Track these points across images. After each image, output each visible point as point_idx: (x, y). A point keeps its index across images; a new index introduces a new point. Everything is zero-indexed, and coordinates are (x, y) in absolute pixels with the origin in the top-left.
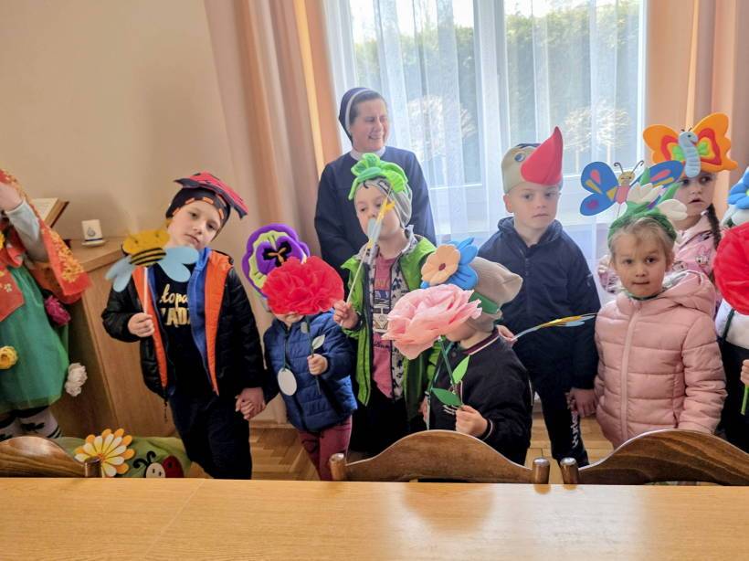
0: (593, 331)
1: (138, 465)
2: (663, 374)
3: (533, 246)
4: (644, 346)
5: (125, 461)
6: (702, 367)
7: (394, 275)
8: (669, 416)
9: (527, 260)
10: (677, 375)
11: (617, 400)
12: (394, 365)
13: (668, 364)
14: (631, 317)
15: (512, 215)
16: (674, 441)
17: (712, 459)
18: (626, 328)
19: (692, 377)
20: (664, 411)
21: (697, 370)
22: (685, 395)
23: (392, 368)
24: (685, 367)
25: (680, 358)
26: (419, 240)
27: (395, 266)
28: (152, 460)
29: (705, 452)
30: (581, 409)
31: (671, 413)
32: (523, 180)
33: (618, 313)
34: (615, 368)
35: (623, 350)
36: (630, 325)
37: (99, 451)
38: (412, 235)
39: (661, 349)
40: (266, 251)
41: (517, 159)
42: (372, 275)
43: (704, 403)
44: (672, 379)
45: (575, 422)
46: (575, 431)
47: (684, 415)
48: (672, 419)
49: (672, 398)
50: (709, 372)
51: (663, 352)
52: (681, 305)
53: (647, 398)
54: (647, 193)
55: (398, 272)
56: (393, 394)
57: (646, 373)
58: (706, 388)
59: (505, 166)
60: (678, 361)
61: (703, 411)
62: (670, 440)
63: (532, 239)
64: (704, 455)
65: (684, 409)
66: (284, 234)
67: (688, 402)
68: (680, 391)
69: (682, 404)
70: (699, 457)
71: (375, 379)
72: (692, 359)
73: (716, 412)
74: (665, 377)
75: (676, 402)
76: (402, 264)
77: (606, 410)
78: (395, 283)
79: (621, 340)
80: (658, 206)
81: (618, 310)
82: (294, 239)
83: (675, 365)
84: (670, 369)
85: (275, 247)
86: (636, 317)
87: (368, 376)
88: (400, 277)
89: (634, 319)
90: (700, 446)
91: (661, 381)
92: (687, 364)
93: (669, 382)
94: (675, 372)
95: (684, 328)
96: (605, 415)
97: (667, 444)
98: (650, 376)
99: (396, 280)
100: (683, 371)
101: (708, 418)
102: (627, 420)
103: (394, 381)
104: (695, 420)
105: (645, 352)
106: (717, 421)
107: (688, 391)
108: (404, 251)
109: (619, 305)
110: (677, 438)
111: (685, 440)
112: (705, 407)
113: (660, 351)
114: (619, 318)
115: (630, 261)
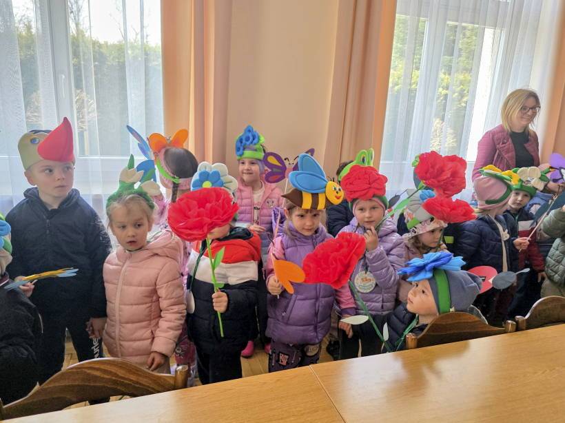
2: (142, 304)
3: (53, 210)
4: (131, 285)
6: (168, 297)
8: (148, 333)
9: (48, 221)
10: (154, 304)
11: (113, 326)
14: (124, 263)
15: (36, 186)
18: (120, 272)
19: (164, 304)
20: (144, 330)
21: (165, 299)
22: (160, 317)
25: (155, 291)
31: (150, 331)
32: (41, 158)
33: (116, 261)
34: (113, 303)
35: (117, 288)
36: (123, 269)
39: (141, 286)
43: (171, 321)
44: (151, 306)
47: (158, 333)
48: (150, 335)
49: (150, 320)
50: (172, 300)
51: (143, 288)
52: (157, 254)
53: (132, 323)
57: (131, 305)
58: (171, 311)
59: (23, 147)
61: (169, 328)
63: (53, 205)
65: (158, 327)
67: (162, 322)
68: (156, 315)
69: (158, 323)
73: (178, 326)
74: (145, 306)
75: (154, 322)
79: (115, 281)
81: (117, 258)
83: (152, 297)
84: (148, 300)
86: (128, 263)
89: (125, 265)
91: (142, 309)
92: (160, 296)
93: (148, 310)
94: (152, 302)
95: (157, 271)
98: (134, 307)
100: (158, 301)
101: (172, 332)
102: (120, 339)
104: (164, 335)
105: (132, 289)
107: (162, 314)
109: (118, 255)
110: (97, 366)
111: (102, 367)
112: (172, 324)
113: (140, 288)
114: (117, 265)
115: (124, 227)
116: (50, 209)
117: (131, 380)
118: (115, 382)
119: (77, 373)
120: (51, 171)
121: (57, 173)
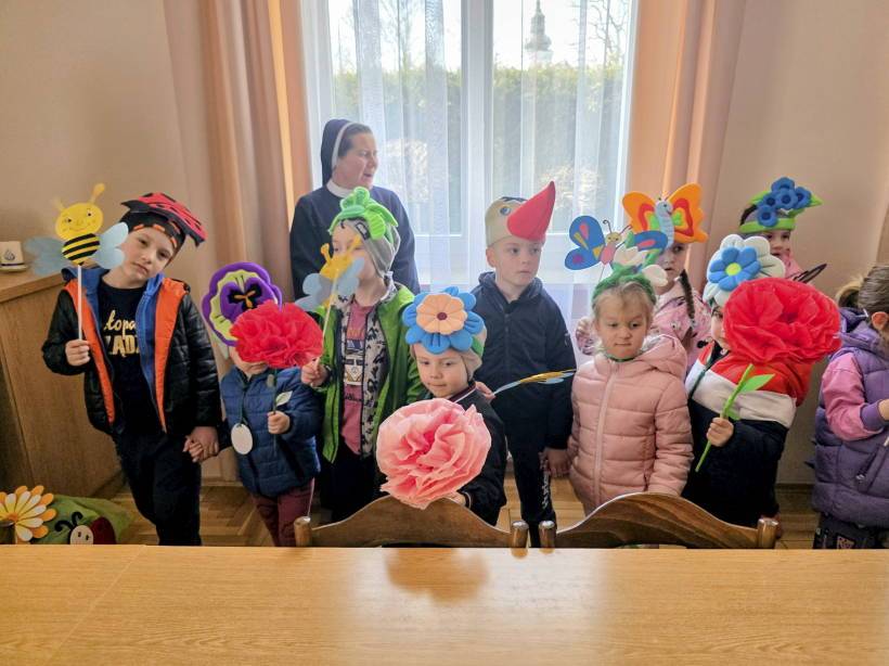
0: (570, 390)
1: (61, 528)
3: (513, 302)
4: (619, 408)
5: (44, 523)
6: (673, 430)
7: (370, 324)
8: (639, 478)
9: (507, 316)
10: (649, 438)
11: (590, 461)
12: (365, 420)
13: (641, 426)
14: (609, 378)
15: (494, 270)
16: (649, 505)
17: (683, 523)
18: (603, 389)
19: (663, 439)
20: (636, 473)
21: (667, 433)
22: (655, 457)
23: (362, 424)
24: (656, 429)
25: (653, 421)
26: (398, 288)
27: (373, 314)
28: (78, 522)
29: (677, 515)
30: (553, 469)
31: (642, 475)
32: (509, 234)
33: (596, 374)
34: (591, 430)
35: (599, 411)
36: (609, 385)
37: (11, 511)
38: (392, 282)
39: (636, 410)
40: (232, 293)
41: (503, 211)
42: (345, 322)
43: (673, 466)
44: (645, 441)
45: (546, 482)
46: (546, 491)
47: (654, 478)
48: (642, 481)
49: (644, 460)
50: (679, 436)
51: (638, 414)
52: (656, 368)
53: (620, 460)
54: (632, 257)
55: (374, 321)
56: (361, 450)
57: (621, 435)
58: (675, 451)
59: (489, 218)
60: (651, 424)
61: (672, 474)
62: (644, 503)
63: (513, 296)
64: (676, 518)
65: (654, 471)
66: (254, 275)
67: (659, 465)
68: (651, 454)
69: (652, 466)
70: (671, 521)
71: (344, 434)
72: (663, 422)
73: (683, 474)
74: (638, 439)
75: (647, 464)
76: (380, 313)
77: (579, 470)
78: (371, 333)
79: (598, 401)
80: (643, 270)
81: (595, 371)
82: (266, 281)
83: (648, 428)
84: (643, 431)
85: (242, 289)
86: (614, 378)
87: (336, 432)
88: (377, 327)
89: (611, 381)
90: (672, 509)
92: (659, 427)
93: (641, 445)
94: (647, 435)
95: (659, 391)
96: (578, 475)
97: (642, 507)
98: (624, 438)
99: (372, 329)
100: (655, 434)
101: (676, 481)
102: (600, 481)
103: (363, 437)
104: (664, 482)
105: (620, 414)
106: (684, 483)
107: (659, 453)
108: (382, 299)
109: (596, 366)
110: (651, 502)
111: (658, 504)
112: (674, 469)
113: (634, 413)
114: (596, 379)
115: (614, 325)
116: (509, 301)
117: (693, 527)
118: (673, 527)
119: (628, 506)
120: (515, 251)
121: (523, 255)
